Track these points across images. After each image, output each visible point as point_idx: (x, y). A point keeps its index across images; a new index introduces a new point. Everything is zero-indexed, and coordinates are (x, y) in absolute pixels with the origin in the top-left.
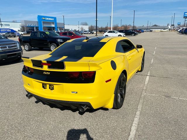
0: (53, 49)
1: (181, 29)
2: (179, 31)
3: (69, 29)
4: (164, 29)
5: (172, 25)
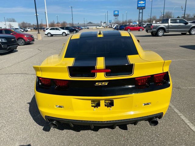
1: (115, 26)
2: (114, 27)
4: (99, 26)
5: (104, 23)
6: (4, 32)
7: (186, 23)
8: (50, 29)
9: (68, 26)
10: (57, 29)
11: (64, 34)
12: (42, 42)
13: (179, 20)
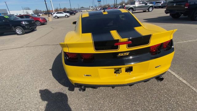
0: (19, 32)
3: (14, 14)
4: (88, 9)
5: (92, 7)
6: (25, 17)
7: (146, 4)
8: (57, 13)
9: (68, 10)
10: (61, 13)
11: (67, 16)
12: (52, 22)
13: (142, 2)
